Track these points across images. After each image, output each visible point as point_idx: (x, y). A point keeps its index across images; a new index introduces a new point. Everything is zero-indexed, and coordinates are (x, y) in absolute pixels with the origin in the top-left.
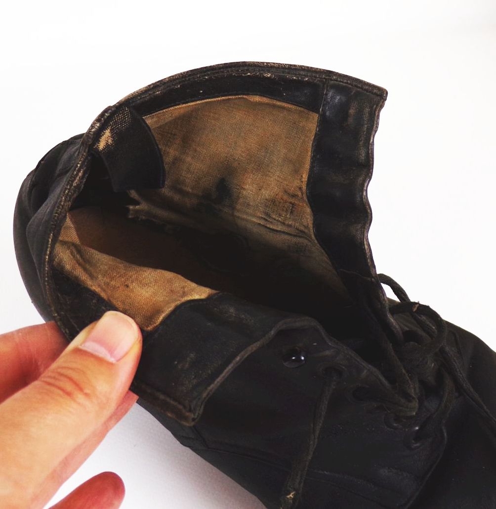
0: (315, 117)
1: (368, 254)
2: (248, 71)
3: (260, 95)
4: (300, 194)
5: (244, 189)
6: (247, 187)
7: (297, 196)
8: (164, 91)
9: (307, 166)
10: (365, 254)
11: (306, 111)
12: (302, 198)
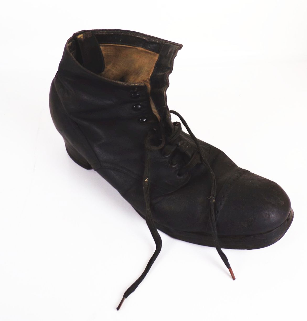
0: (158, 55)
1: (165, 97)
2: (137, 35)
3: (142, 48)
4: (147, 80)
5: (130, 80)
6: (131, 80)
7: (146, 81)
8: (106, 33)
9: (152, 72)
10: (164, 97)
11: (156, 53)
12: (148, 81)
